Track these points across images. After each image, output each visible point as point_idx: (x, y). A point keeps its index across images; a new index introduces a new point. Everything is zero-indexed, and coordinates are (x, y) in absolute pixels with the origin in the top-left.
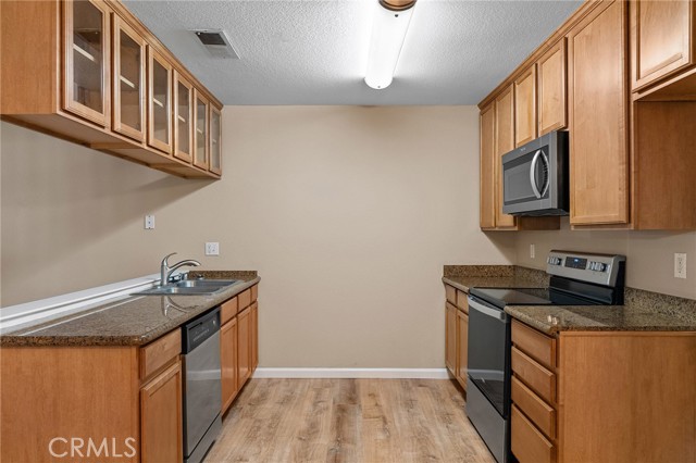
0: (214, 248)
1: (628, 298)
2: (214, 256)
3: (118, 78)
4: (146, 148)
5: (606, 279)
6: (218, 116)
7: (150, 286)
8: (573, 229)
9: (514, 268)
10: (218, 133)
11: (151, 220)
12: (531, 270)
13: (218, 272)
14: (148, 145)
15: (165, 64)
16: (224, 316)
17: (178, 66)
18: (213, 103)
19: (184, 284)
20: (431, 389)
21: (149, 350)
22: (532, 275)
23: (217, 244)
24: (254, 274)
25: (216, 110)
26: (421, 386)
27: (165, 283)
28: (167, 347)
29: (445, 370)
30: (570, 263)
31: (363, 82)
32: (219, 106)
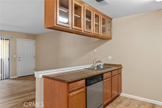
0: (110, 58)
2: (110, 60)
3: (74, 15)
4: (84, 32)
6: (111, 22)
7: (91, 67)
10: (111, 27)
11: (95, 51)
13: (111, 64)
14: (84, 31)
15: (90, 10)
16: (104, 77)
17: (95, 10)
18: (109, 19)
19: (100, 67)
21: (71, 84)
23: (111, 57)
24: (121, 65)
25: (110, 20)
27: (94, 66)
28: (78, 84)
32: (111, 19)
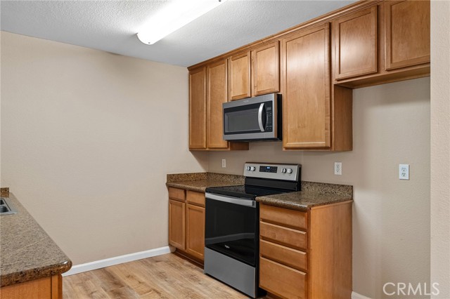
1: (304, 187)
5: (294, 178)
8: (284, 149)
9: (208, 174)
12: (223, 175)
20: (166, 262)
22: (224, 178)
24: (5, 191)
26: (157, 262)
29: (168, 247)
30: (263, 169)
31: (135, 35)
